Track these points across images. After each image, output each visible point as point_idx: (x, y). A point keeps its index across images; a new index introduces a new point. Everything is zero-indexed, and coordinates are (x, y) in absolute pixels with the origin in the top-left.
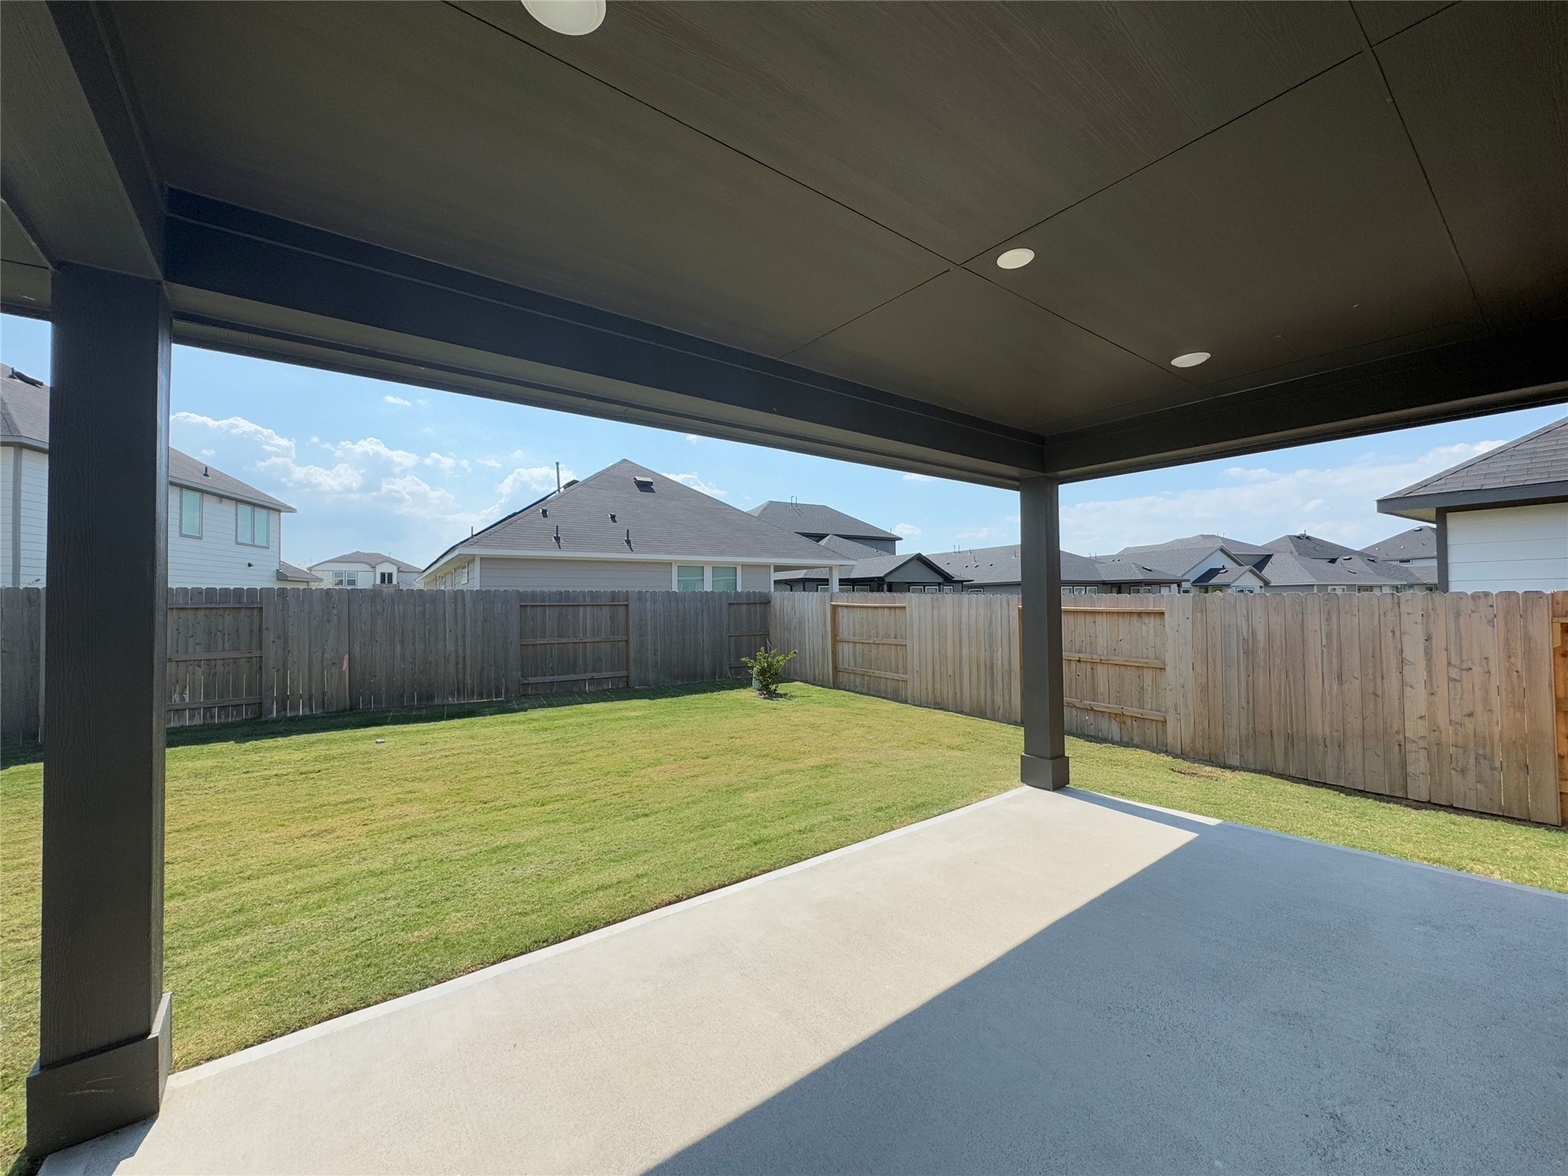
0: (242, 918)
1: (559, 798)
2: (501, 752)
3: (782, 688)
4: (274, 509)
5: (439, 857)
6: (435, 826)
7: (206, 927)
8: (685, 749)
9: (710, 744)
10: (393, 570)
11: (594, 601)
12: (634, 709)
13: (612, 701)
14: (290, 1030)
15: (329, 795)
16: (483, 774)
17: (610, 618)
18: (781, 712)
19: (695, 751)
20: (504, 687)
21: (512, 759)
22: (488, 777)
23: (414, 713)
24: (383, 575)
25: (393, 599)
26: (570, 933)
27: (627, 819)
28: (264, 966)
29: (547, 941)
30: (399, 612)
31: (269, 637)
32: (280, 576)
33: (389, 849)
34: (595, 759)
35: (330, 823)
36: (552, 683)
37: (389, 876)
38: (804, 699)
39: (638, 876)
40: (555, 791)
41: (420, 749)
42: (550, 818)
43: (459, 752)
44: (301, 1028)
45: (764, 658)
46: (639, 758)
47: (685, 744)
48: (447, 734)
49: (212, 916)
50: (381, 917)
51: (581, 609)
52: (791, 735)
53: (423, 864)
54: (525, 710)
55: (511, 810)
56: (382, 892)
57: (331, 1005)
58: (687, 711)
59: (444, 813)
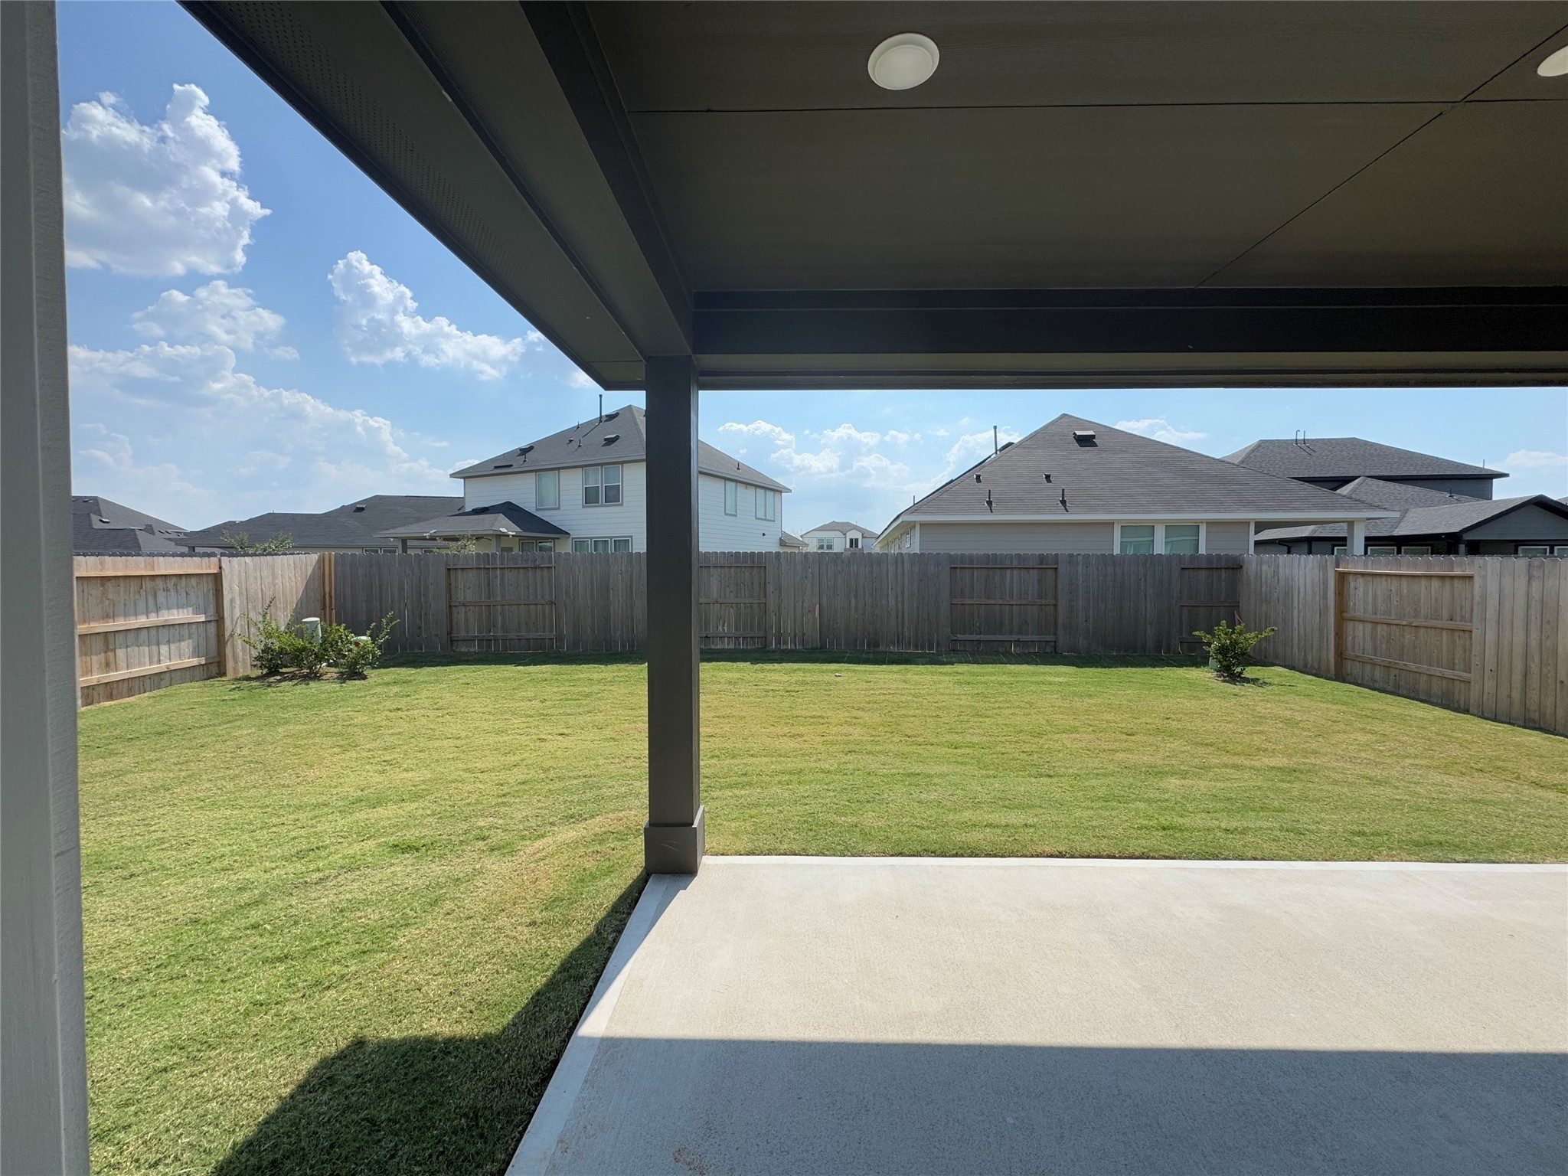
0: (746, 779)
1: (971, 745)
2: (927, 697)
3: (1250, 672)
4: (777, 490)
5: (868, 770)
6: (869, 747)
7: (728, 779)
8: (1108, 721)
9: (1138, 721)
10: (858, 536)
11: (1022, 564)
12: (1058, 675)
13: (1036, 664)
14: (761, 853)
15: (802, 709)
16: (910, 713)
17: (1038, 580)
18: (1243, 700)
19: (1120, 725)
20: (935, 640)
21: (936, 704)
22: (914, 716)
23: (864, 656)
24: (851, 540)
25: (849, 560)
26: (954, 852)
27: (1030, 776)
28: (753, 812)
29: (934, 852)
30: (854, 571)
31: (770, 588)
32: (782, 543)
33: (836, 756)
34: (1010, 717)
35: (802, 730)
36: (979, 641)
37: (833, 776)
38: (1284, 689)
39: (1026, 825)
40: (968, 738)
41: (865, 686)
42: (960, 759)
43: (894, 692)
44: (768, 854)
45: (1226, 634)
46: (1055, 723)
47: (1108, 717)
48: (886, 676)
49: (731, 774)
50: (823, 801)
51: (1008, 572)
52: (1251, 728)
53: (857, 773)
54: (952, 663)
55: (929, 747)
56: (827, 784)
57: (785, 846)
58: (1118, 684)
59: (877, 739)
